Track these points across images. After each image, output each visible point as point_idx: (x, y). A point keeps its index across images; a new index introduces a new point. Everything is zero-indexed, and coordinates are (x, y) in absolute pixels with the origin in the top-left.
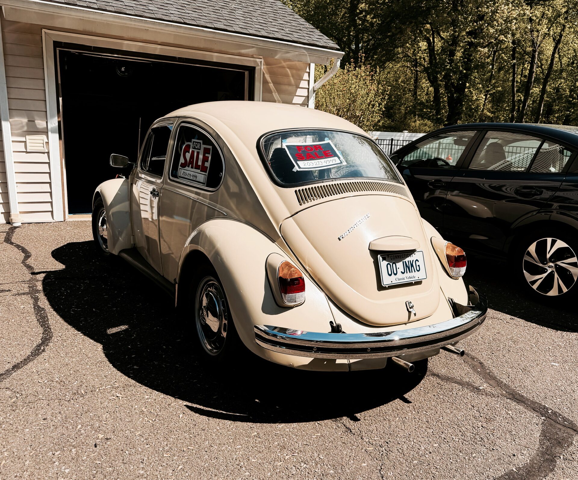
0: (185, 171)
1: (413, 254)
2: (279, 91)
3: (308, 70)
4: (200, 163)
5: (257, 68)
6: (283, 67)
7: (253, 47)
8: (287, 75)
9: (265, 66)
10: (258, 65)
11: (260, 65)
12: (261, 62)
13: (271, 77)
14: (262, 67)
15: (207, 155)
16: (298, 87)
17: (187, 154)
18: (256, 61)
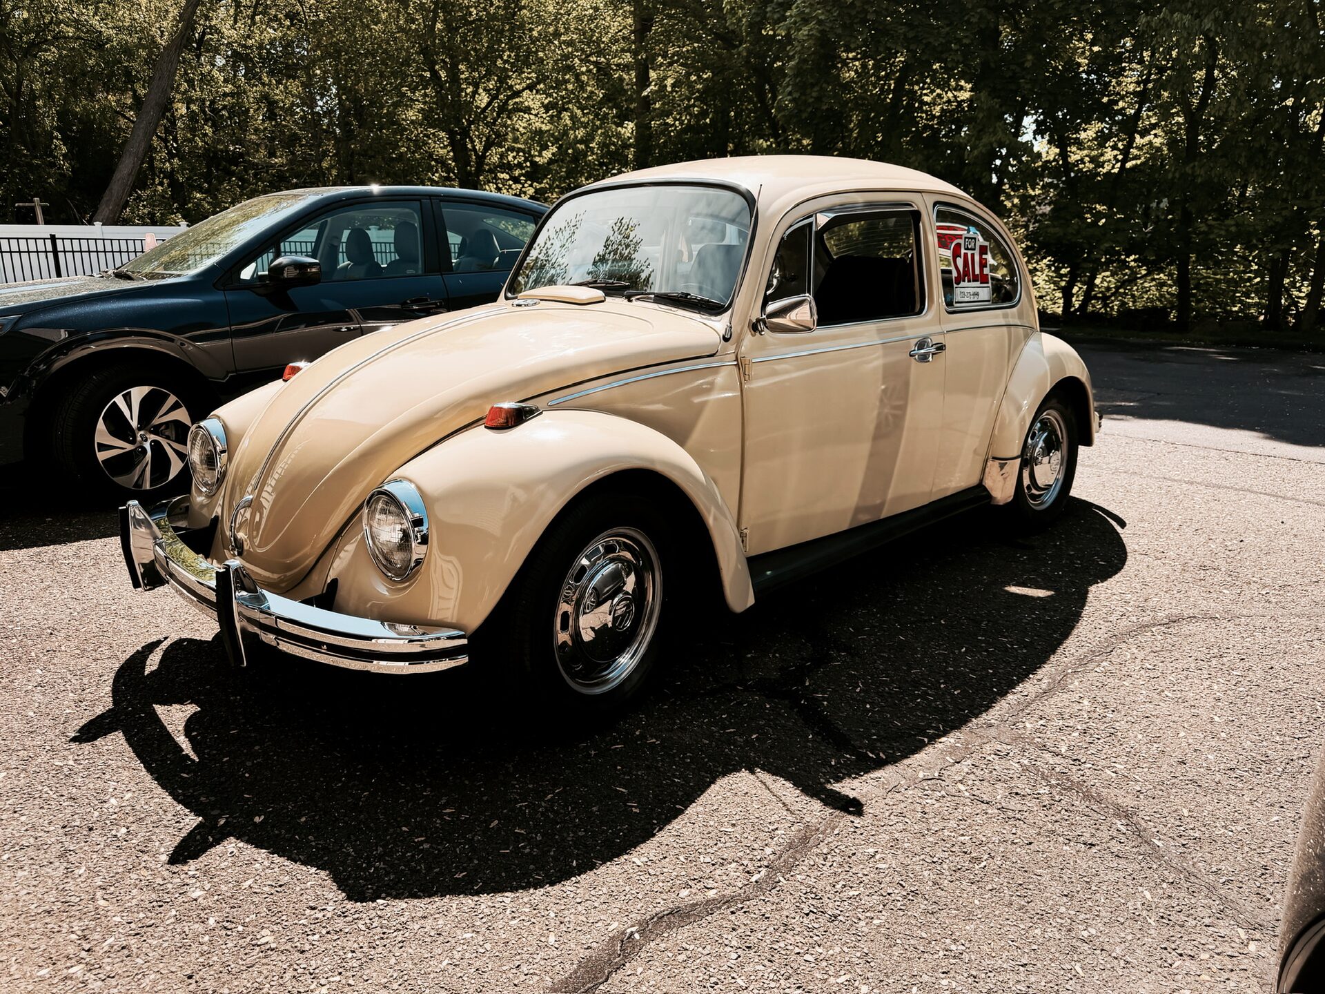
0: (962, 290)
4: (977, 272)
15: (984, 256)
17: (958, 259)
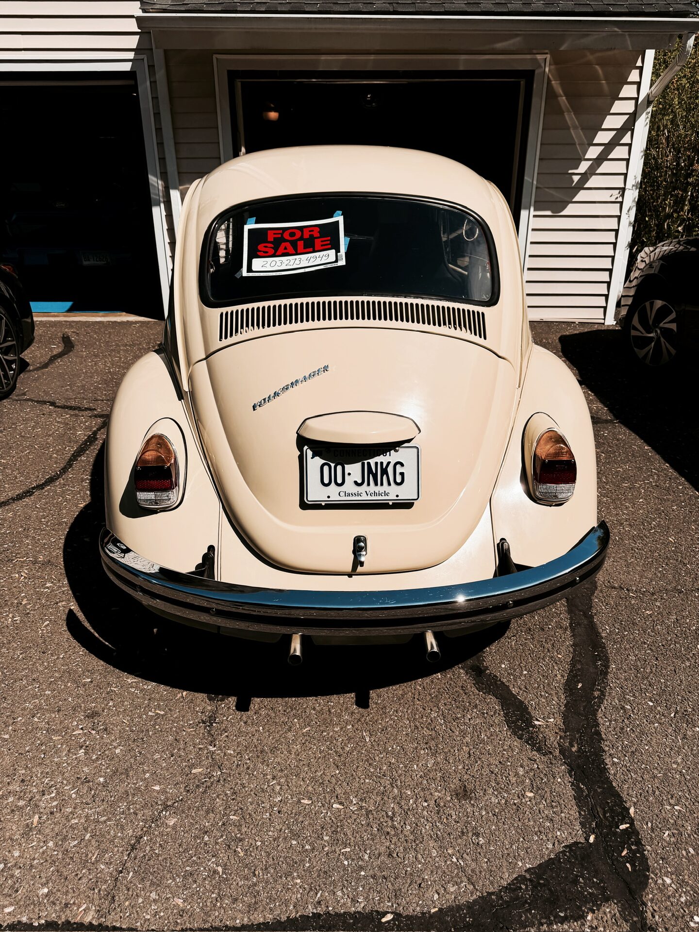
1: (392, 452)
2: (577, 110)
3: (639, 64)
5: (536, 72)
6: (589, 64)
7: (517, 35)
8: (597, 78)
9: (553, 67)
10: (540, 66)
11: (543, 65)
12: (546, 59)
13: (562, 85)
14: (547, 70)
16: (616, 97)
18: (536, 59)
